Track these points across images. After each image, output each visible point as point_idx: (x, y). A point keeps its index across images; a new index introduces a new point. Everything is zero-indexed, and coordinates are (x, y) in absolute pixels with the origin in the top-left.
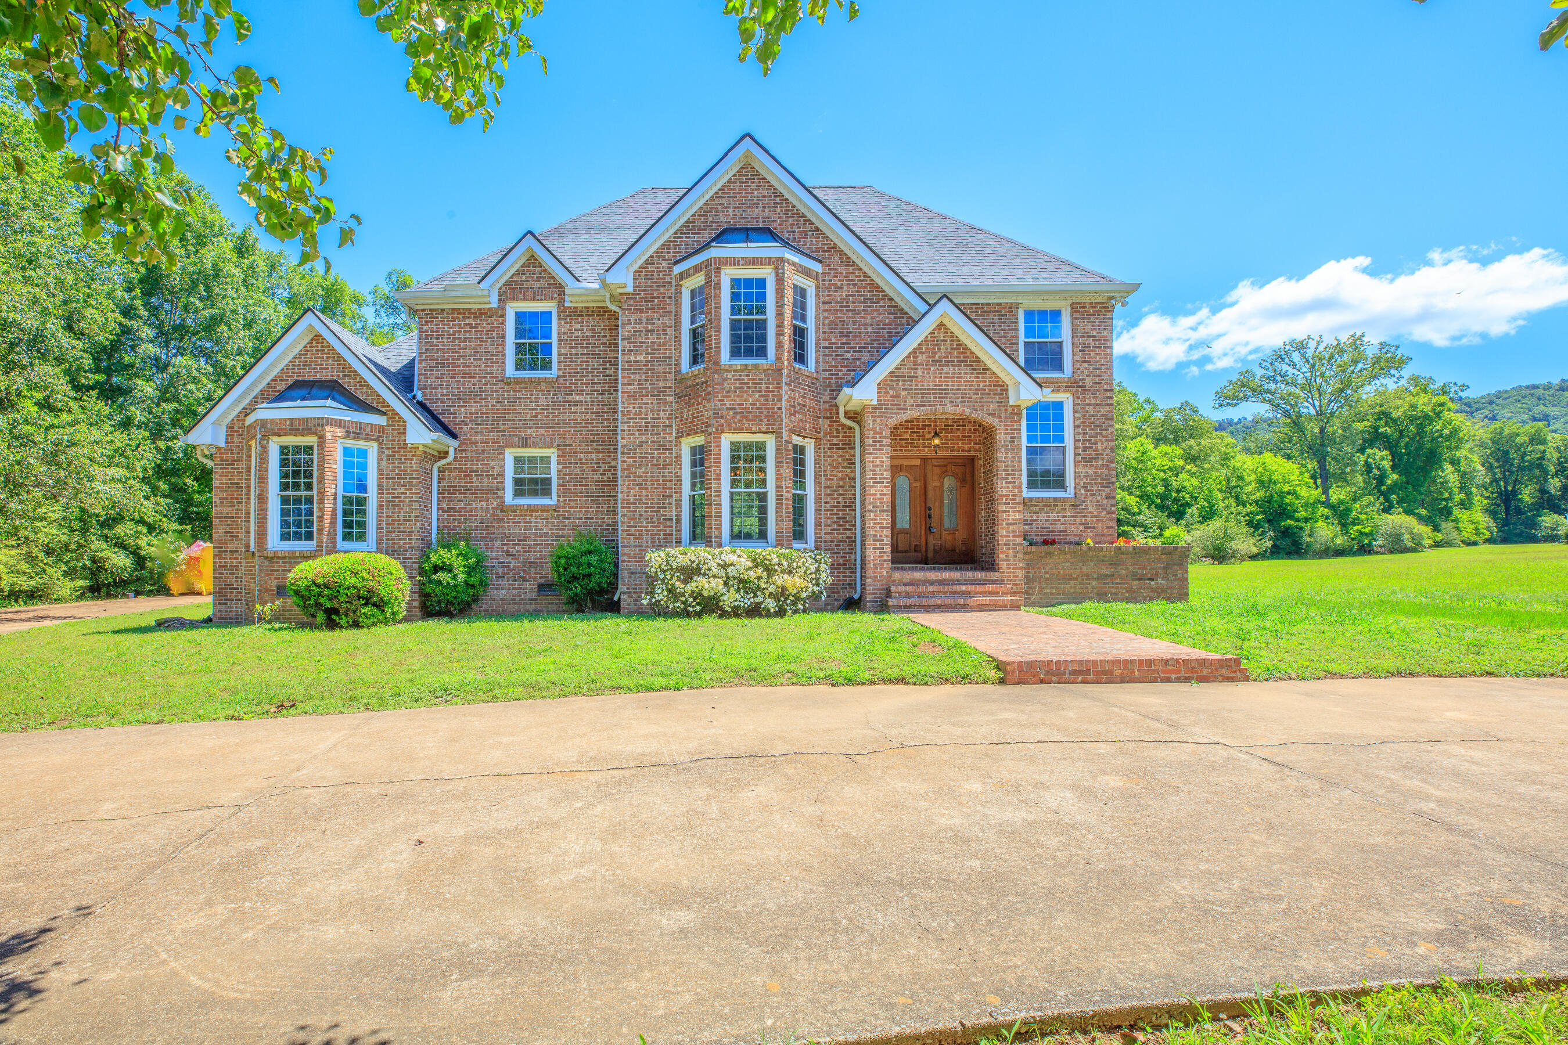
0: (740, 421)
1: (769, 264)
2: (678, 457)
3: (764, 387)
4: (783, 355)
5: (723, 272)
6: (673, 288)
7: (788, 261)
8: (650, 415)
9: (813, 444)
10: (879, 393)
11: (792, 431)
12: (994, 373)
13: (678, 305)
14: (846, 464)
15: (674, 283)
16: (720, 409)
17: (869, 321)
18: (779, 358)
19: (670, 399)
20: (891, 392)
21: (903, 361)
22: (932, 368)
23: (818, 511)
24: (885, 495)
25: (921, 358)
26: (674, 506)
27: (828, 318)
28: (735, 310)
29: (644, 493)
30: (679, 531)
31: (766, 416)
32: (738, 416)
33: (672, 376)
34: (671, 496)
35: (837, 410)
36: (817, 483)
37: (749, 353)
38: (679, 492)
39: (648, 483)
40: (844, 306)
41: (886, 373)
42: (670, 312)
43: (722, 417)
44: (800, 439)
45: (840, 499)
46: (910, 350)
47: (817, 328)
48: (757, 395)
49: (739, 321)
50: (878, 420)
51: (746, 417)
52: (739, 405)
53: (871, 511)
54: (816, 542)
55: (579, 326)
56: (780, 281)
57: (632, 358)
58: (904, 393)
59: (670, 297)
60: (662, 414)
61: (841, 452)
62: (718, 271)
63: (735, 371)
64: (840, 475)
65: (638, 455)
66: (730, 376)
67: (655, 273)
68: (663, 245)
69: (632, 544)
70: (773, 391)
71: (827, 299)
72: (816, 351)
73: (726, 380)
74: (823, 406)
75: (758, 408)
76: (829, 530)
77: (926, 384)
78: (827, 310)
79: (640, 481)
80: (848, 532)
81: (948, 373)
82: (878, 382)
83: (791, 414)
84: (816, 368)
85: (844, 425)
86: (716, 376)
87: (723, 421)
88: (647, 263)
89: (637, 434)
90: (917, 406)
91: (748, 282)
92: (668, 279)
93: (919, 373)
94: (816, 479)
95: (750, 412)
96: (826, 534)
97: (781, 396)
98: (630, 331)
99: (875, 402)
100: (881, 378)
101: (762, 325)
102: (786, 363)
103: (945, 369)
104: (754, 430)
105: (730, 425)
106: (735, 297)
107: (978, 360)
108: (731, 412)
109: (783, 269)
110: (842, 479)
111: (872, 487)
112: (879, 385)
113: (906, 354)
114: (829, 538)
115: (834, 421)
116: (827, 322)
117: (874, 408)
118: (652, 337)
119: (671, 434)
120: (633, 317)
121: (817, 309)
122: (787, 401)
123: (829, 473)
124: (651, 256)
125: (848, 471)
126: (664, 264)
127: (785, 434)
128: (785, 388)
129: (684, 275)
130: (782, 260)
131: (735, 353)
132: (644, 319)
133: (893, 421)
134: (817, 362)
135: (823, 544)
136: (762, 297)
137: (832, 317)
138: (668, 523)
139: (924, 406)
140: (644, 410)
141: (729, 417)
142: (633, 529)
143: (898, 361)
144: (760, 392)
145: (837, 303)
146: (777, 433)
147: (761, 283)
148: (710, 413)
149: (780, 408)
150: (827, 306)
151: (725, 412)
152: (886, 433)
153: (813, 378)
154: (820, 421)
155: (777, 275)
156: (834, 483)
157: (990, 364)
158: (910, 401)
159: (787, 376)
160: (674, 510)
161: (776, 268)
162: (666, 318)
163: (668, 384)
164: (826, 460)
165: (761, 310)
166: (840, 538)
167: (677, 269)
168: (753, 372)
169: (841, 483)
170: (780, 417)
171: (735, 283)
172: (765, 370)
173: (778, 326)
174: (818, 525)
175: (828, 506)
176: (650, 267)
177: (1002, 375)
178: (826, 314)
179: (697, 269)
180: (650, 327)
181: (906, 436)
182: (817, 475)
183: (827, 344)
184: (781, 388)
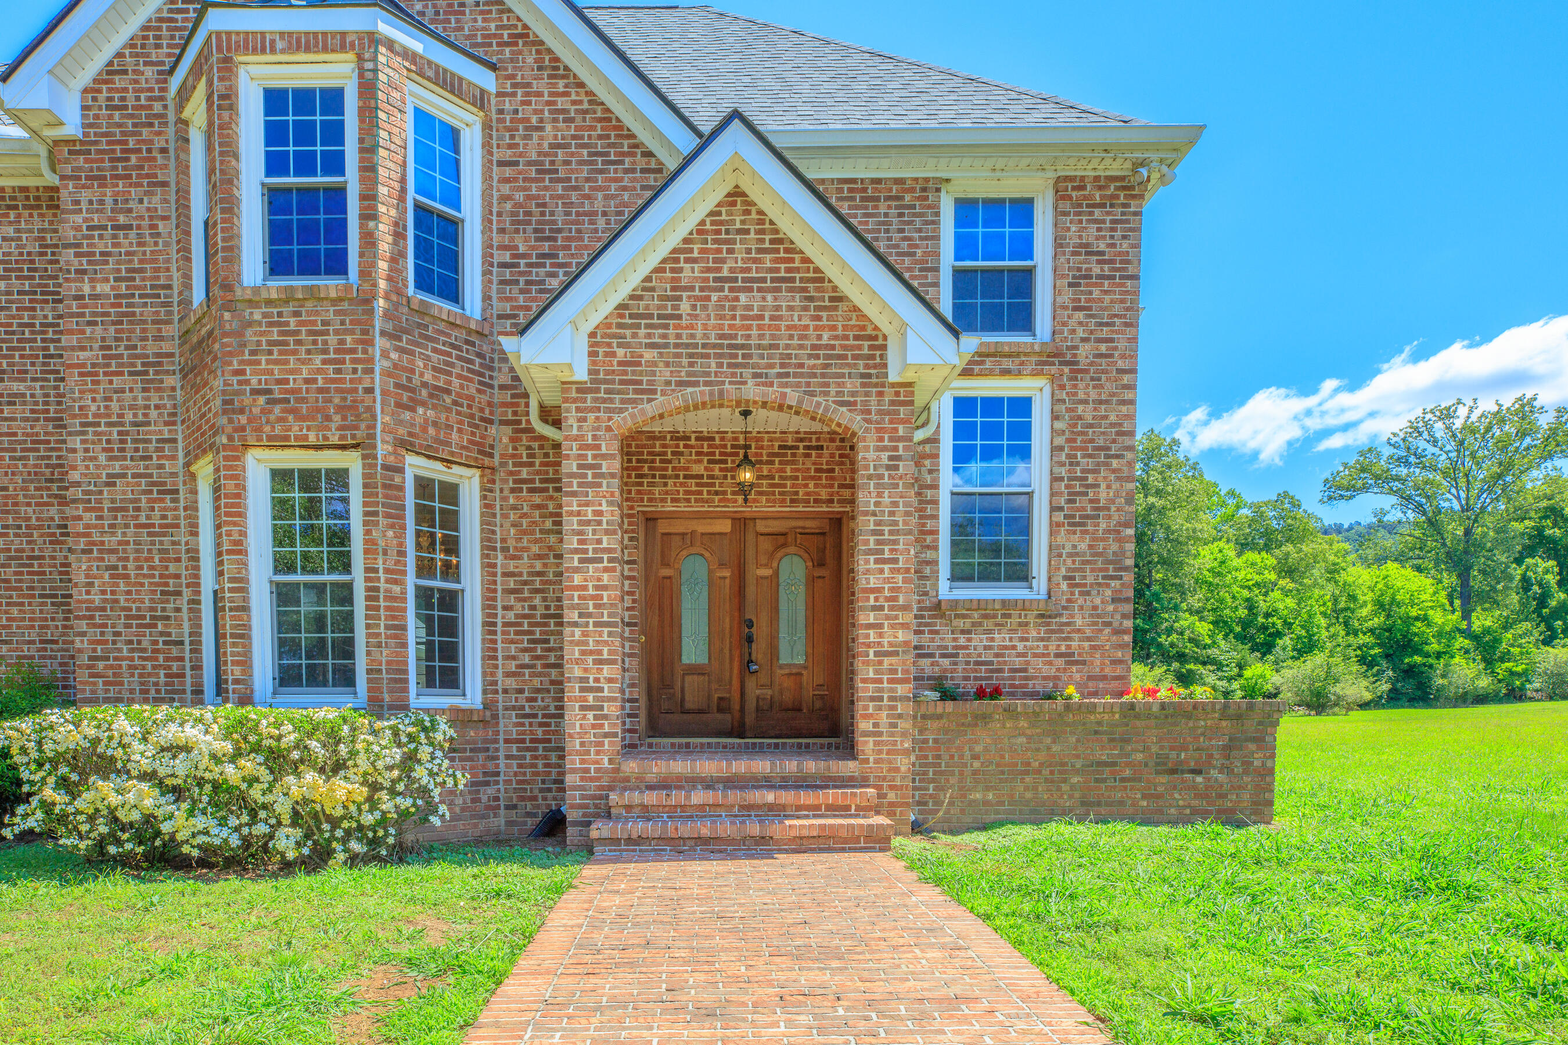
0: (280, 420)
1: (343, 48)
2: (192, 507)
3: (332, 339)
4: (374, 265)
5: (242, 71)
6: (171, 130)
7: (390, 44)
8: (129, 417)
9: (476, 480)
10: (592, 354)
11: (406, 445)
12: (856, 309)
13: (184, 169)
14: (548, 524)
15: (171, 117)
16: (238, 393)
17: (599, 205)
18: (366, 274)
19: (170, 381)
20: (620, 352)
21: (648, 279)
22: (714, 296)
23: (489, 625)
24: (605, 588)
25: (689, 273)
26: (185, 614)
27: (509, 198)
28: (275, 164)
29: (123, 587)
30: (197, 667)
31: (339, 409)
32: (277, 409)
33: (172, 330)
34: (179, 593)
35: (527, 405)
36: (489, 567)
37: (309, 267)
38: (195, 585)
39: (131, 565)
40: (545, 171)
41: (607, 308)
42: (165, 184)
43: (242, 411)
44: (439, 466)
45: (537, 601)
46: (663, 250)
47: (487, 221)
48: (318, 359)
49: (287, 190)
50: (591, 416)
51: (293, 411)
52: (279, 382)
53: (575, 624)
54: (485, 692)
55: (10, 231)
56: (368, 88)
57: (87, 290)
58: (649, 355)
59: (164, 151)
60: (153, 414)
61: (537, 499)
62: (228, 67)
63: (269, 302)
64: (535, 549)
65: (106, 505)
66: (257, 316)
67: (130, 95)
68: (145, 28)
69: (101, 695)
70: (353, 351)
71: (508, 155)
72: (485, 273)
73: (250, 324)
74: (498, 396)
75: (320, 390)
76: (512, 666)
77: (699, 332)
78: (507, 180)
79: (111, 559)
80: (554, 672)
81: (749, 308)
82: (590, 326)
83: (398, 405)
84: (484, 310)
85: (542, 438)
86: (227, 315)
87: (243, 420)
88: (111, 71)
89: (102, 458)
90: (679, 384)
91: (304, 98)
92: (157, 107)
93: (685, 307)
94: (484, 556)
95: (303, 400)
96: (507, 675)
97: (371, 360)
98: (78, 229)
99: (581, 374)
100: (596, 319)
101: (337, 196)
102: (382, 284)
103: (743, 297)
104: (312, 439)
105: (259, 430)
106: (274, 134)
107: (820, 278)
108: (262, 400)
109: (374, 59)
110: (539, 557)
111: (577, 570)
112: (592, 335)
113: (653, 260)
114: (512, 683)
115: (521, 430)
116: (508, 206)
117: (582, 389)
118: (128, 242)
119: (174, 458)
120: (85, 196)
121: (487, 177)
122: (386, 373)
123: (511, 543)
124: (119, 55)
125: (553, 539)
126: (149, 72)
127: (382, 449)
128: (380, 342)
129: (184, 94)
130: (373, 39)
131: (278, 265)
132: (109, 200)
133: (624, 421)
134: (486, 298)
135: (500, 697)
136: (335, 133)
137: (519, 196)
138: (175, 651)
139: (695, 384)
140: (114, 405)
141: (256, 411)
142: (101, 664)
143: (634, 280)
144: (325, 352)
145: (529, 163)
146: (363, 446)
147: (333, 99)
148: (218, 402)
149: (370, 391)
150: (508, 172)
151: (247, 400)
152: (609, 447)
153: (470, 332)
154: (493, 430)
155: (361, 76)
156: (524, 565)
157: (846, 287)
158: (663, 373)
159: (387, 315)
160: (186, 625)
161: (360, 58)
162: (156, 199)
163: (166, 347)
164: (505, 516)
165: (335, 164)
166: (536, 682)
167: (175, 83)
168: (309, 305)
169: (538, 566)
170: (370, 409)
171: (274, 99)
172: (335, 302)
173: (363, 197)
174: (490, 655)
175: (511, 616)
176: (119, 82)
177: (871, 311)
178: (506, 189)
179: (197, 70)
180: (122, 219)
181: (698, 469)
182: (488, 547)
183: (507, 257)
184: (371, 343)
